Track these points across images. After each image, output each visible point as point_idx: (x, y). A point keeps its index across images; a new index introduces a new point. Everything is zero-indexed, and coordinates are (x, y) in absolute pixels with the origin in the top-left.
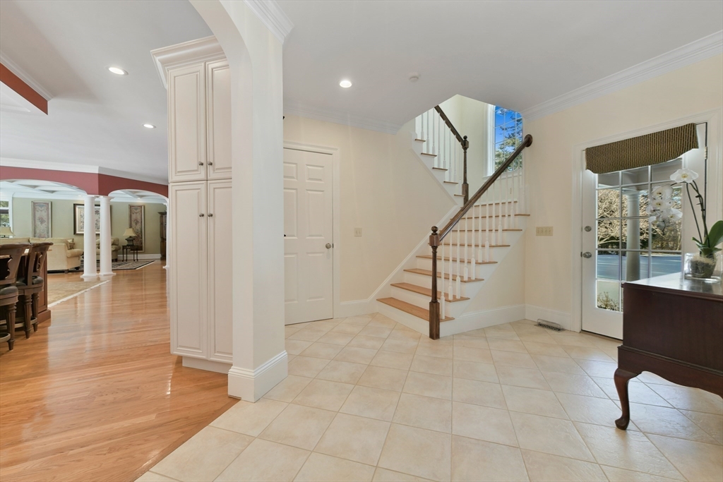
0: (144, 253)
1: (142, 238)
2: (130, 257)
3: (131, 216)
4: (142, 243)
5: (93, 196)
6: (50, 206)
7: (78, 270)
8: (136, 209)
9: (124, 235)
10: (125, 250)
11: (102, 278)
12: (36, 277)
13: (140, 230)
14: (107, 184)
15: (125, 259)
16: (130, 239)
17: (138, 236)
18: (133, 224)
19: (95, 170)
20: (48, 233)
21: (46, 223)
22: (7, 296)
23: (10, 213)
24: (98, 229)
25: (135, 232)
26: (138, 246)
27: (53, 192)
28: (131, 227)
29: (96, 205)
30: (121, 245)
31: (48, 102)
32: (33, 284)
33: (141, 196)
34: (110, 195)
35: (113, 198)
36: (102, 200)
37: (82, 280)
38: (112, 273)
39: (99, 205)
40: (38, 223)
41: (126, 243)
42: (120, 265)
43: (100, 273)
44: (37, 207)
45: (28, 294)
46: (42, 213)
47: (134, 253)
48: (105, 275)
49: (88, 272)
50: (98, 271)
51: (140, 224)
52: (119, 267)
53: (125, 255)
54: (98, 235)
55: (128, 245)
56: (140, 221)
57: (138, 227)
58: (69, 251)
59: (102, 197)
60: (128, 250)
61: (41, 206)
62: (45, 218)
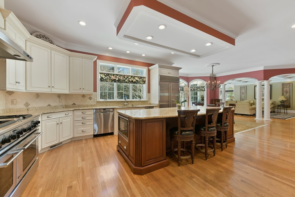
0: (291, 109)
1: (290, 101)
2: (282, 111)
3: (283, 89)
4: (290, 104)
5: (261, 81)
6: (246, 87)
7: (254, 115)
8: (286, 85)
9: (279, 99)
10: (279, 107)
11: (265, 122)
12: (226, 123)
13: (289, 97)
14: (268, 74)
15: (279, 111)
16: (282, 102)
17: (288, 100)
18: (285, 93)
19: (262, 68)
20: (245, 98)
21: (244, 94)
22: (211, 132)
23: (234, 91)
24: (263, 96)
25: (285, 98)
26: (287, 105)
27: (247, 82)
28: (283, 95)
29: (262, 86)
30: (277, 104)
31: (235, 40)
32: (224, 126)
33: (290, 78)
34: (269, 80)
35: (271, 81)
36: (265, 82)
37: (255, 121)
38: (270, 120)
39: (264, 85)
40: (242, 94)
41: (280, 104)
42: (275, 115)
43: (264, 119)
44: (242, 88)
45: (223, 131)
46: (243, 91)
47: (285, 109)
48: (266, 120)
49: (258, 118)
50: (263, 117)
51: (289, 93)
52: (275, 117)
53: (279, 110)
54: (263, 99)
55: (281, 105)
56: (289, 92)
57: (288, 95)
58: (250, 107)
59: (265, 81)
60: (281, 107)
61: (243, 88)
62: (244, 92)
